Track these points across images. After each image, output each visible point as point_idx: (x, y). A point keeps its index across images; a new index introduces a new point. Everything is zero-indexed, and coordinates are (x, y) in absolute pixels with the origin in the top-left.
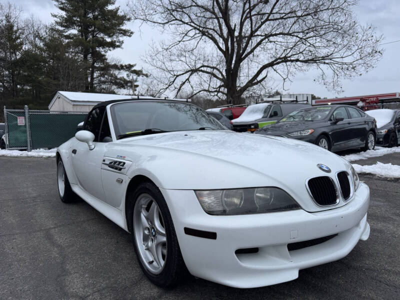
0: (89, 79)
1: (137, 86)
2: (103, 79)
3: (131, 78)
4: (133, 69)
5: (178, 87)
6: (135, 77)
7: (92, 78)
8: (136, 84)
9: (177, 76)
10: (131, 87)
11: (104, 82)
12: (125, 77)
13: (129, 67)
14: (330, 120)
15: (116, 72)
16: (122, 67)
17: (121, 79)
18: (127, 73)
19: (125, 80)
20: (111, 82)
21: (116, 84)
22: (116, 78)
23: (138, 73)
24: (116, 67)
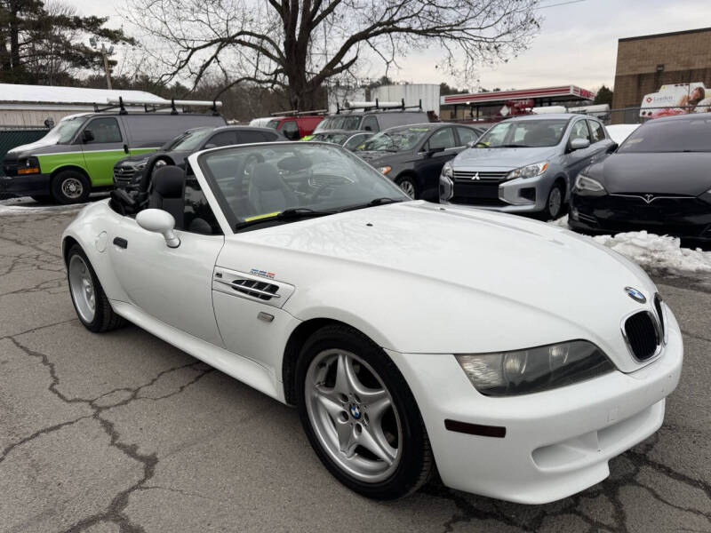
0: (9, 47)
1: (114, 63)
2: (39, 47)
3: (99, 46)
4: (103, 27)
5: (197, 71)
6: (108, 45)
7: (16, 46)
8: (110, 58)
9: (194, 50)
10: (101, 64)
11: (43, 54)
12: (88, 45)
13: (93, 24)
14: (423, 150)
15: (67, 33)
16: (77, 23)
17: (78, 48)
18: (90, 35)
19: (87, 51)
20: (58, 54)
21: (68, 57)
22: (67, 45)
23: (115, 36)
24: (64, 22)
